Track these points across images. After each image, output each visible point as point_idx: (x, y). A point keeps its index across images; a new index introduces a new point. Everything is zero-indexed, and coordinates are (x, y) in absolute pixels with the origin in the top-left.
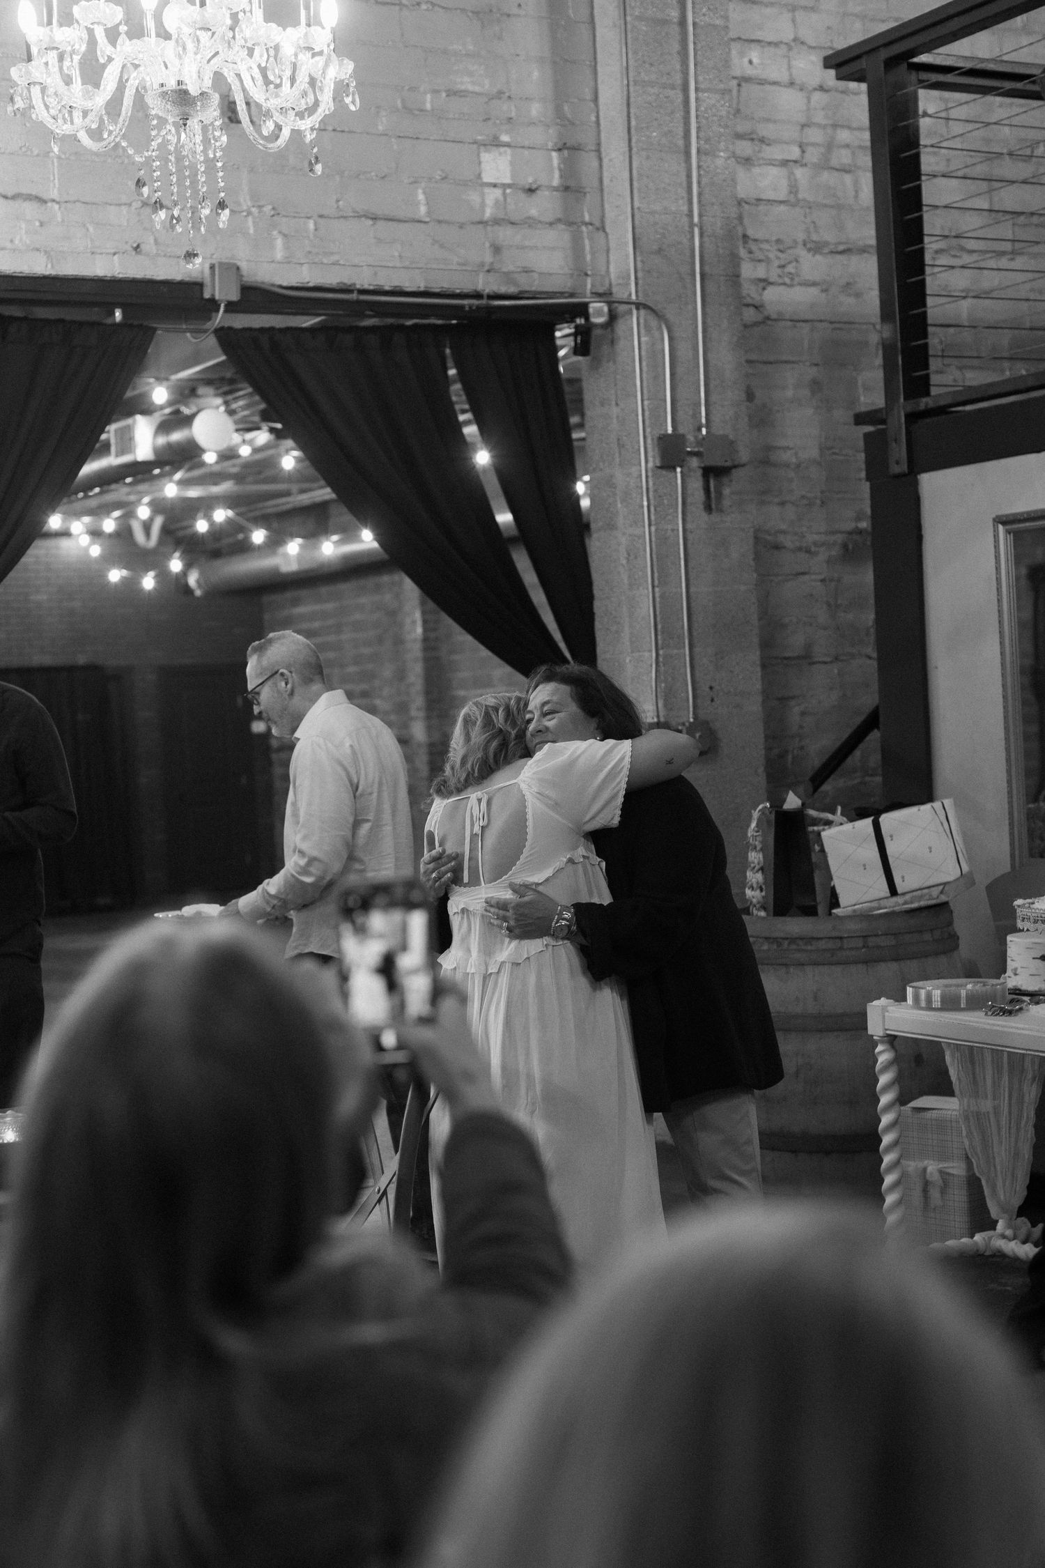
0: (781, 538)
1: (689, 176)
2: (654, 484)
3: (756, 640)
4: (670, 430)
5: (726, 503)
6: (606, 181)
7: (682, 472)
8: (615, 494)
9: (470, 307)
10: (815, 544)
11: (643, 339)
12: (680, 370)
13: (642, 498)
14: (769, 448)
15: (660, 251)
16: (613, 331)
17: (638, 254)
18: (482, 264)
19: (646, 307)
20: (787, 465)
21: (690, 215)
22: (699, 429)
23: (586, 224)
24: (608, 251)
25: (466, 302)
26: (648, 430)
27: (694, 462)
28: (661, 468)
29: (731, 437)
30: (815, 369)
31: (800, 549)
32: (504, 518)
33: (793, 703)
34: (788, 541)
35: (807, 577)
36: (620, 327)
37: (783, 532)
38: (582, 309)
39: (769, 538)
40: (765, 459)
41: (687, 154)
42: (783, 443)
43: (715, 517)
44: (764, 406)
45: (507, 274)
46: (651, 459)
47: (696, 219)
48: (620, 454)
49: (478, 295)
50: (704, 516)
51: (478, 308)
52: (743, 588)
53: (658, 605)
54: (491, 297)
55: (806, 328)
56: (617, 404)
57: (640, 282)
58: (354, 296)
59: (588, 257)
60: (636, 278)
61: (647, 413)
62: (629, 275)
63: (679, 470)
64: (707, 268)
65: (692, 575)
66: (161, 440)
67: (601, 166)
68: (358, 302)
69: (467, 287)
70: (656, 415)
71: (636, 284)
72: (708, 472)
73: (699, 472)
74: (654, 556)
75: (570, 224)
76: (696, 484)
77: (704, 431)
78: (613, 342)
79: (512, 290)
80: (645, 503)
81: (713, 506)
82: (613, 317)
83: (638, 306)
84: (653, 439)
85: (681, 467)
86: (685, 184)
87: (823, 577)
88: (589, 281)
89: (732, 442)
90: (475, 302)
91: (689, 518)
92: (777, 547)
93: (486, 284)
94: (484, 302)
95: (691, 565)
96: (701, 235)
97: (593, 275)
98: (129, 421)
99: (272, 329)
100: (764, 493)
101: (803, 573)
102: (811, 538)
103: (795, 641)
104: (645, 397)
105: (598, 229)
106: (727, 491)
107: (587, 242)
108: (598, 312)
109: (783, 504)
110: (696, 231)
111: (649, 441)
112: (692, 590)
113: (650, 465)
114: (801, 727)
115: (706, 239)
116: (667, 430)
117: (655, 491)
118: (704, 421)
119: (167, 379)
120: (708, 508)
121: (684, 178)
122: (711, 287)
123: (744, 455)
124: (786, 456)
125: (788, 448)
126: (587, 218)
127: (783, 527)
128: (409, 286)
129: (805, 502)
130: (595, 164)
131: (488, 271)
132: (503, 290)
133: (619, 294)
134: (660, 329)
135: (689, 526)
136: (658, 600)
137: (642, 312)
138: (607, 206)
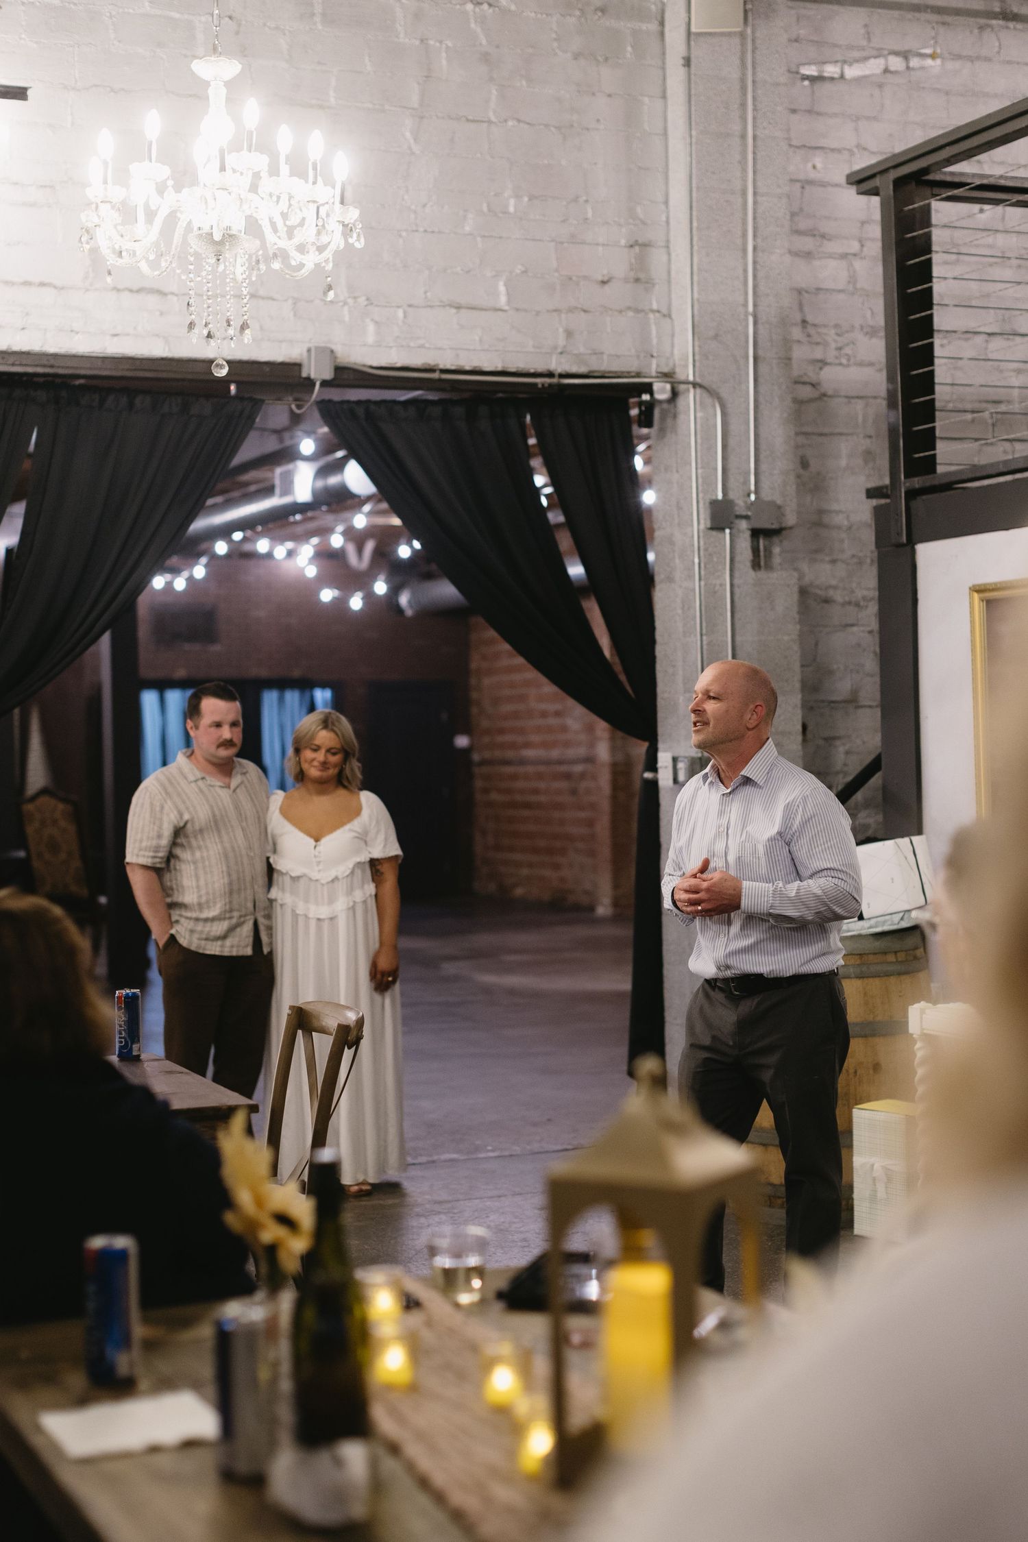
0: (831, 593)
1: (745, 271)
2: (705, 544)
3: (798, 685)
4: (720, 496)
5: (777, 560)
6: (673, 273)
7: (730, 533)
8: (674, 551)
9: (543, 385)
10: (864, 598)
11: (699, 415)
12: (732, 442)
13: (694, 556)
14: (821, 512)
15: (716, 337)
16: (675, 406)
17: (696, 338)
18: (555, 348)
19: (701, 386)
20: (839, 528)
21: (745, 305)
22: (749, 495)
23: (652, 311)
24: (673, 335)
25: (538, 380)
26: (701, 495)
27: (743, 525)
28: (712, 529)
29: (779, 502)
30: (868, 441)
31: (850, 603)
32: (576, 570)
33: (838, 743)
34: (838, 596)
35: (855, 629)
36: (681, 402)
37: (835, 588)
38: (648, 388)
39: (819, 592)
40: (818, 522)
41: (745, 250)
42: (835, 507)
43: (762, 574)
44: (819, 474)
45: (577, 355)
46: (702, 521)
47: (751, 308)
48: (679, 516)
49: (550, 374)
50: (751, 573)
51: (550, 385)
52: (786, 638)
53: (705, 652)
54: (561, 376)
55: (859, 405)
56: (677, 471)
57: (697, 364)
58: (436, 375)
59: (655, 341)
60: (694, 361)
61: (700, 480)
62: (687, 357)
63: (727, 531)
64: (760, 353)
65: (738, 625)
66: (320, 484)
67: (669, 260)
68: (440, 380)
69: (540, 367)
70: (708, 482)
71: (694, 366)
72: (756, 533)
73: (748, 534)
74: (703, 608)
75: (637, 311)
76: (745, 543)
77: (753, 497)
78: (675, 416)
79: (583, 369)
80: (696, 560)
81: (762, 563)
82: (675, 394)
83: (695, 385)
84: (704, 504)
85: (730, 528)
86: (742, 278)
87: (869, 629)
88: (654, 362)
89: (779, 507)
90: (547, 380)
91: (737, 574)
92: (827, 601)
93: (558, 364)
94: (555, 380)
95: (737, 616)
96: (755, 323)
97: (658, 356)
98: (290, 466)
99: (368, 401)
100: (817, 551)
101: (852, 625)
102: (859, 594)
103: (842, 687)
104: (699, 466)
105: (664, 316)
106: (776, 550)
107: (653, 328)
108: (662, 391)
109: (834, 562)
110: (751, 319)
111: (701, 505)
112: (738, 638)
113: (702, 527)
114: (845, 765)
115: (760, 327)
116: (717, 495)
117: (706, 550)
118: (753, 488)
119: (314, 432)
120: (756, 565)
121: (740, 272)
122: (763, 368)
123: (791, 519)
124: (839, 520)
125: (840, 511)
126: (655, 307)
127: (834, 582)
128: (488, 367)
129: (855, 560)
130: (664, 258)
131: (561, 353)
132: (574, 369)
133: (680, 376)
134: (714, 406)
135: (736, 581)
136: (705, 647)
137: (698, 391)
138: (673, 296)
